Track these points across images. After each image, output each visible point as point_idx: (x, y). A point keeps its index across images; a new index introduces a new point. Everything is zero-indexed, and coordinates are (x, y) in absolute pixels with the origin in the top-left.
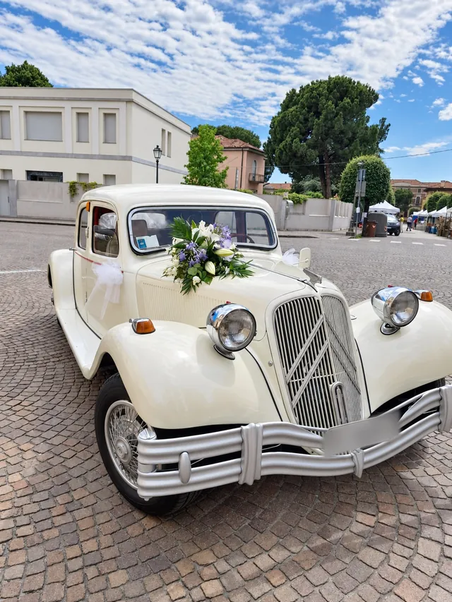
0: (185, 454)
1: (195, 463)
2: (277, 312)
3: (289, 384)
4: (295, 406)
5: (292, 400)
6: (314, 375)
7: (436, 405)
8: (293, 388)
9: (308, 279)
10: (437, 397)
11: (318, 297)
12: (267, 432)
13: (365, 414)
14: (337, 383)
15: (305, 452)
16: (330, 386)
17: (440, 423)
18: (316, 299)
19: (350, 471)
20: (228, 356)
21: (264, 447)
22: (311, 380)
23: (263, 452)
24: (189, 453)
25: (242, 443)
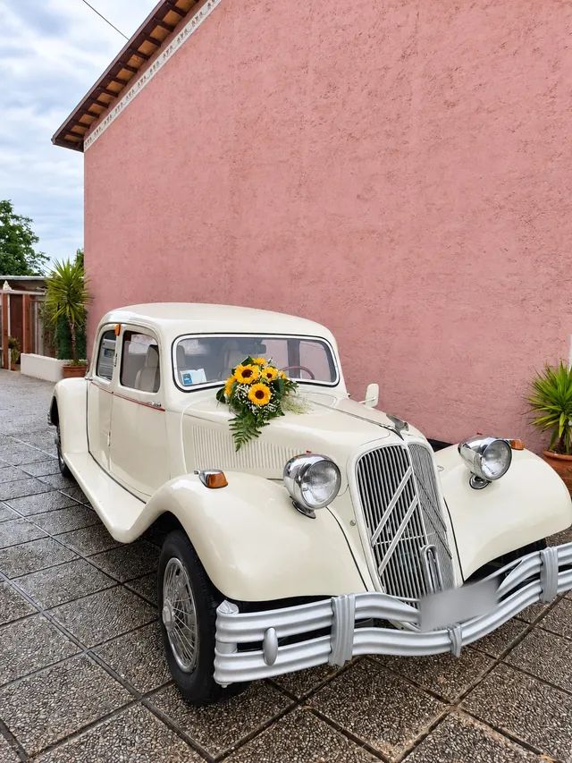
0: (272, 630)
1: (283, 641)
2: (360, 462)
3: (374, 548)
4: (382, 573)
5: (378, 566)
6: (403, 537)
7: (538, 570)
8: (379, 552)
9: (392, 424)
10: (537, 561)
11: (405, 445)
12: (360, 604)
13: (458, 581)
14: (428, 546)
15: (395, 628)
16: (421, 549)
17: (542, 592)
18: (403, 448)
19: (447, 650)
20: (308, 514)
21: (356, 621)
22: (400, 542)
23: (355, 628)
24: (277, 628)
25: (333, 617)
